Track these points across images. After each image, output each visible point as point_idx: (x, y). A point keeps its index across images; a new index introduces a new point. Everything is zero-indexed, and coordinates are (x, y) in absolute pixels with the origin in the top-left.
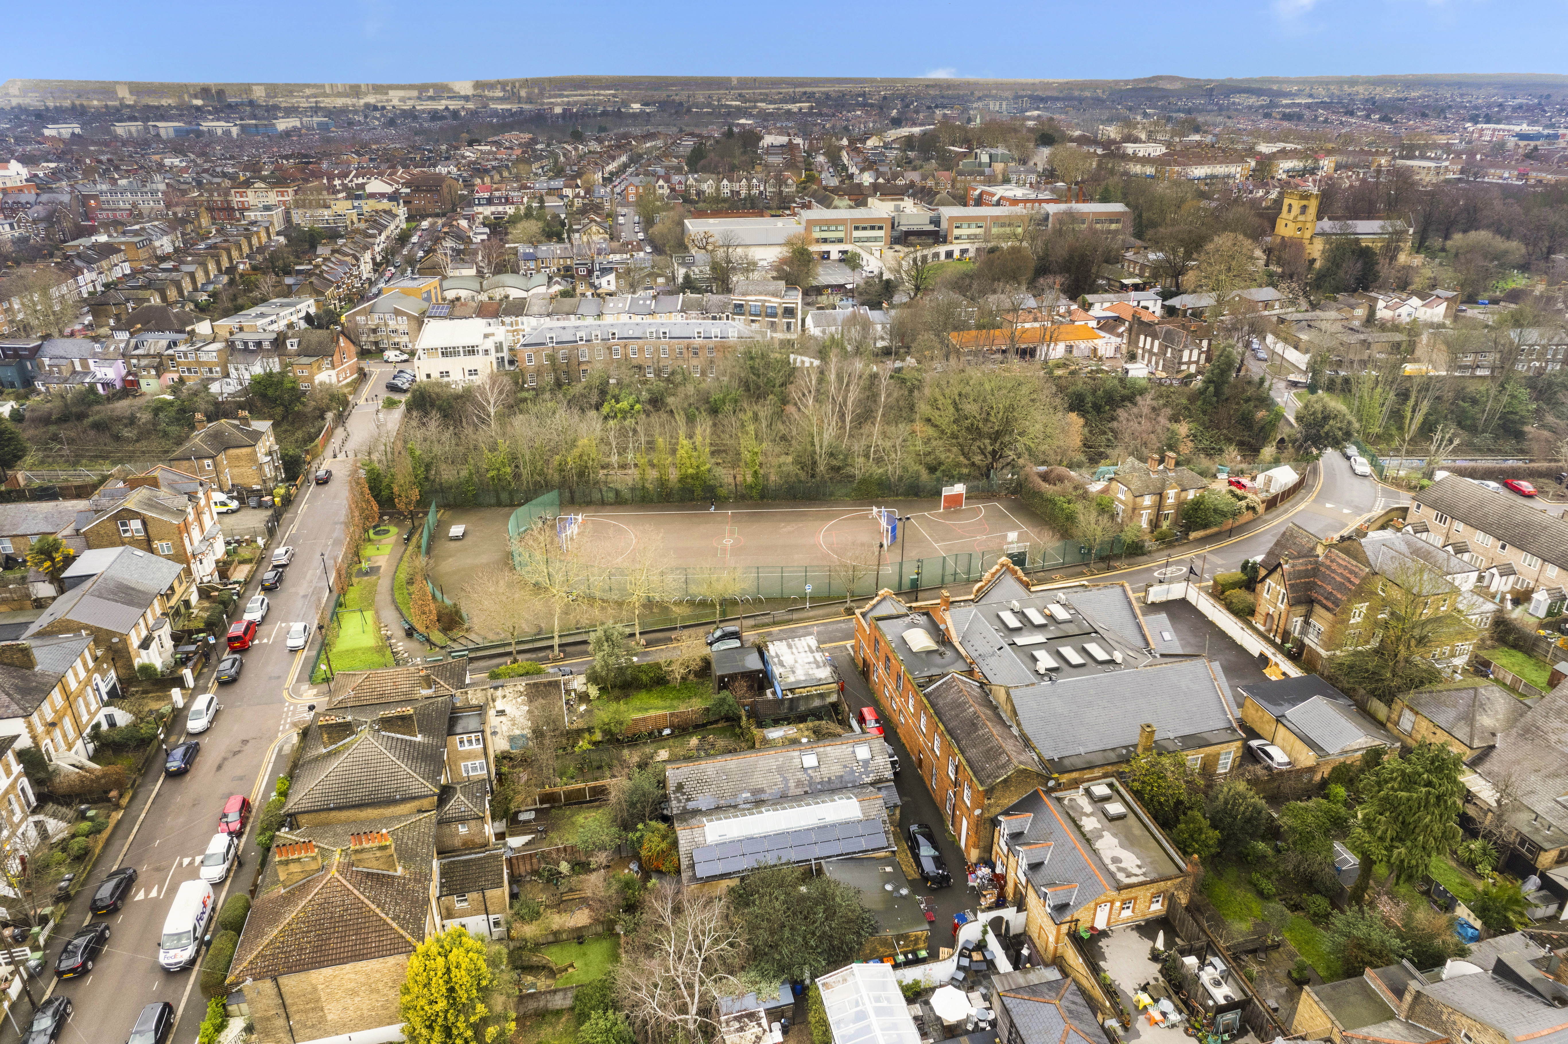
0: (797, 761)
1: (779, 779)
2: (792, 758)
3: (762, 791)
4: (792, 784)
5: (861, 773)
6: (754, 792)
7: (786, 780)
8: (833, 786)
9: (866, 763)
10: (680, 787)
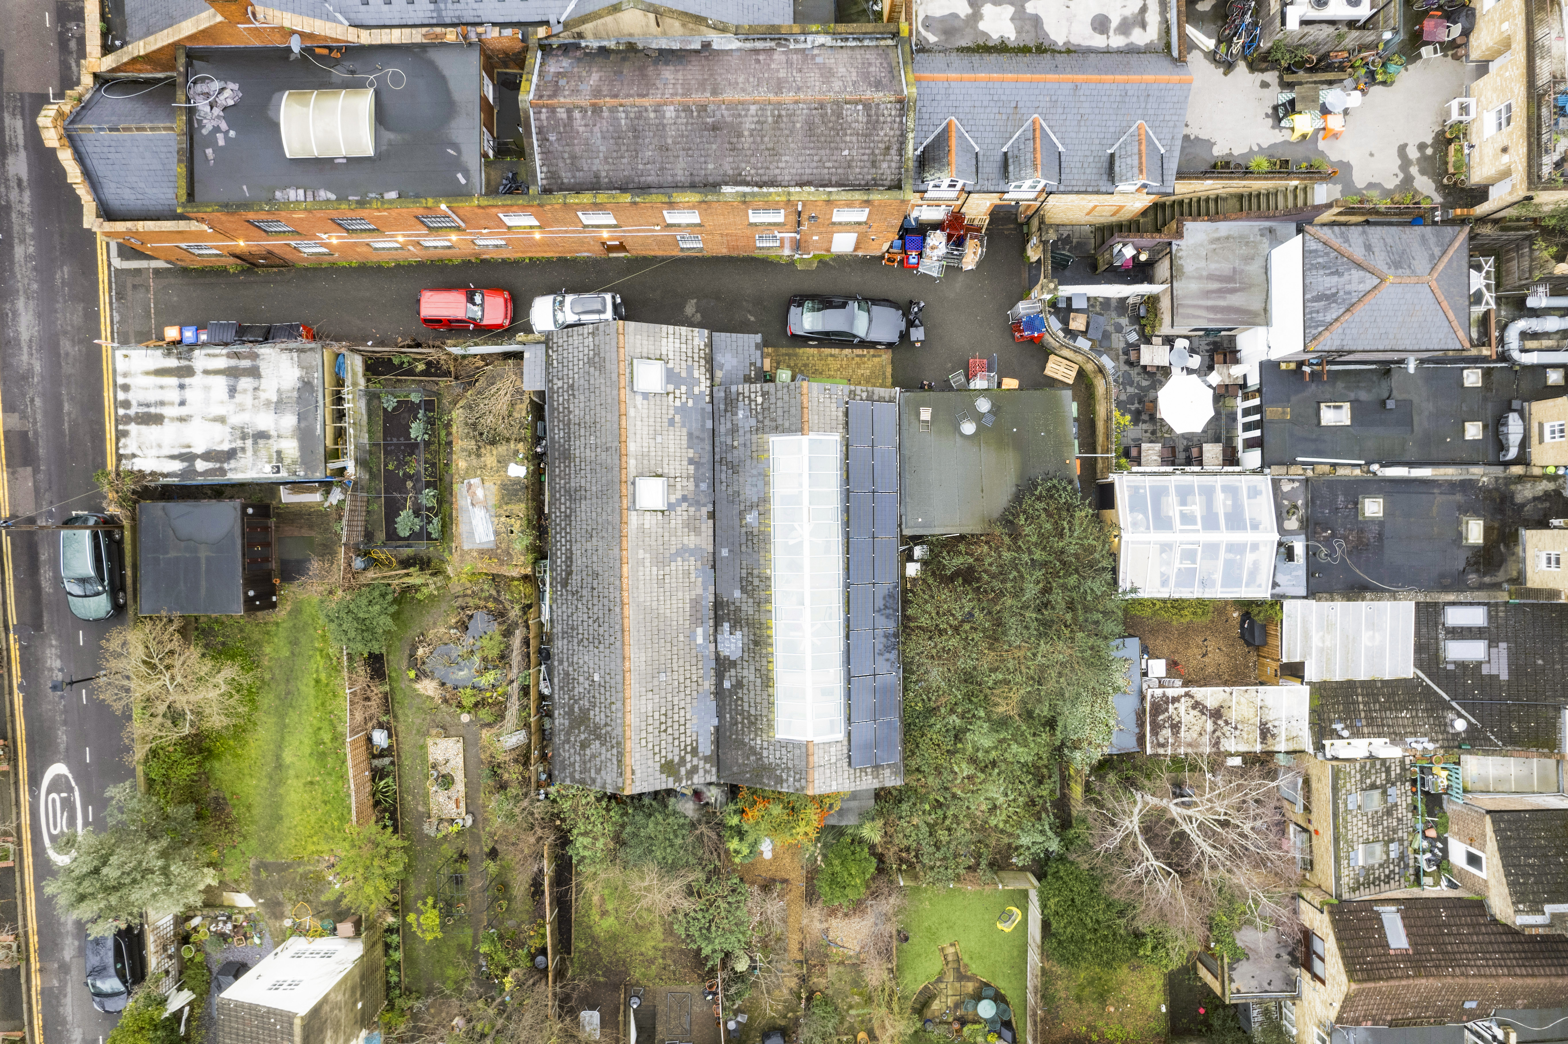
0: (649, 521)
1: (678, 565)
2: (641, 528)
3: (696, 603)
4: (691, 541)
5: (690, 394)
6: (696, 619)
7: (683, 551)
8: (707, 458)
9: (671, 376)
10: (669, 768)
